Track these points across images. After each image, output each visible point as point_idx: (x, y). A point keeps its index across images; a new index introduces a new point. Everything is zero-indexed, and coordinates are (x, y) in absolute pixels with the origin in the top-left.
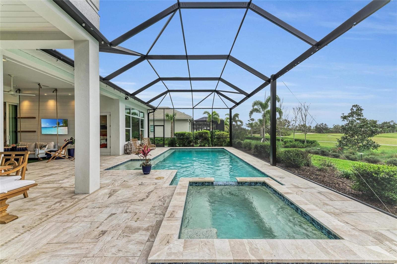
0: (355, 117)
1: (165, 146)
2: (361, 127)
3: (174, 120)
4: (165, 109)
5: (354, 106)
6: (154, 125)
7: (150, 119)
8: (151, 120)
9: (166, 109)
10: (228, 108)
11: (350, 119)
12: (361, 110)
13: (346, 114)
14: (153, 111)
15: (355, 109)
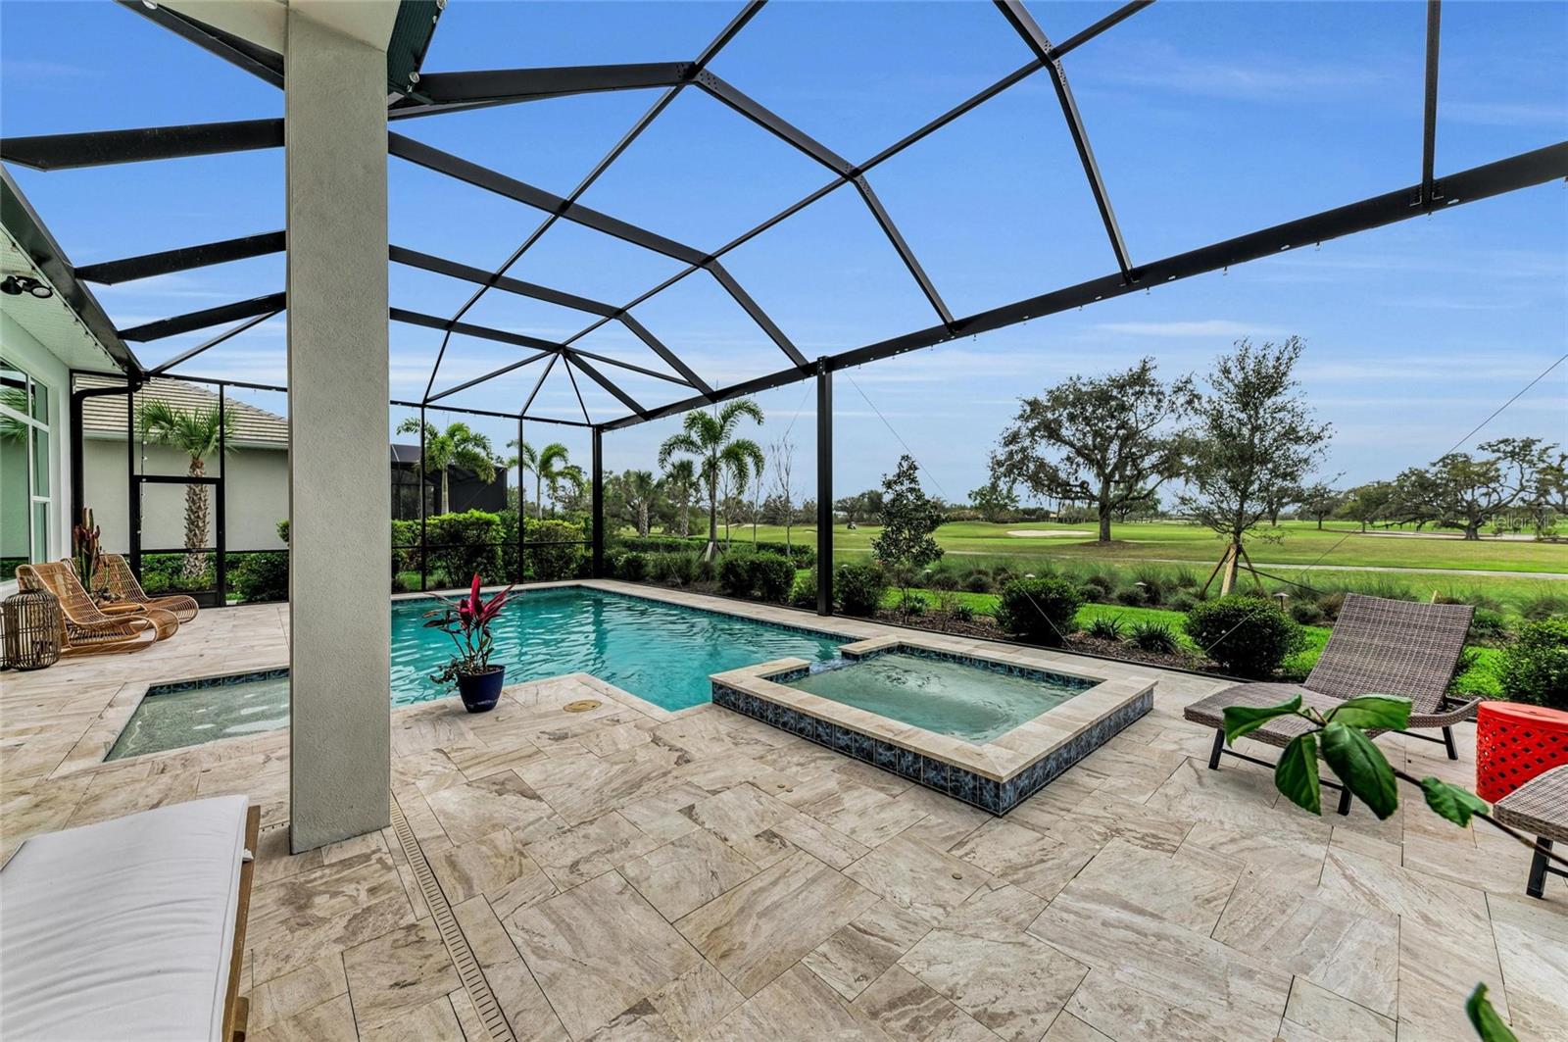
0: (907, 484)
1: (228, 602)
2: (917, 509)
3: (222, 448)
4: (228, 383)
5: (903, 458)
6: (137, 472)
7: (86, 434)
8: (105, 444)
9: (237, 384)
10: (589, 425)
11: (898, 488)
12: (916, 469)
13: (890, 477)
14: (124, 384)
15: (905, 465)
